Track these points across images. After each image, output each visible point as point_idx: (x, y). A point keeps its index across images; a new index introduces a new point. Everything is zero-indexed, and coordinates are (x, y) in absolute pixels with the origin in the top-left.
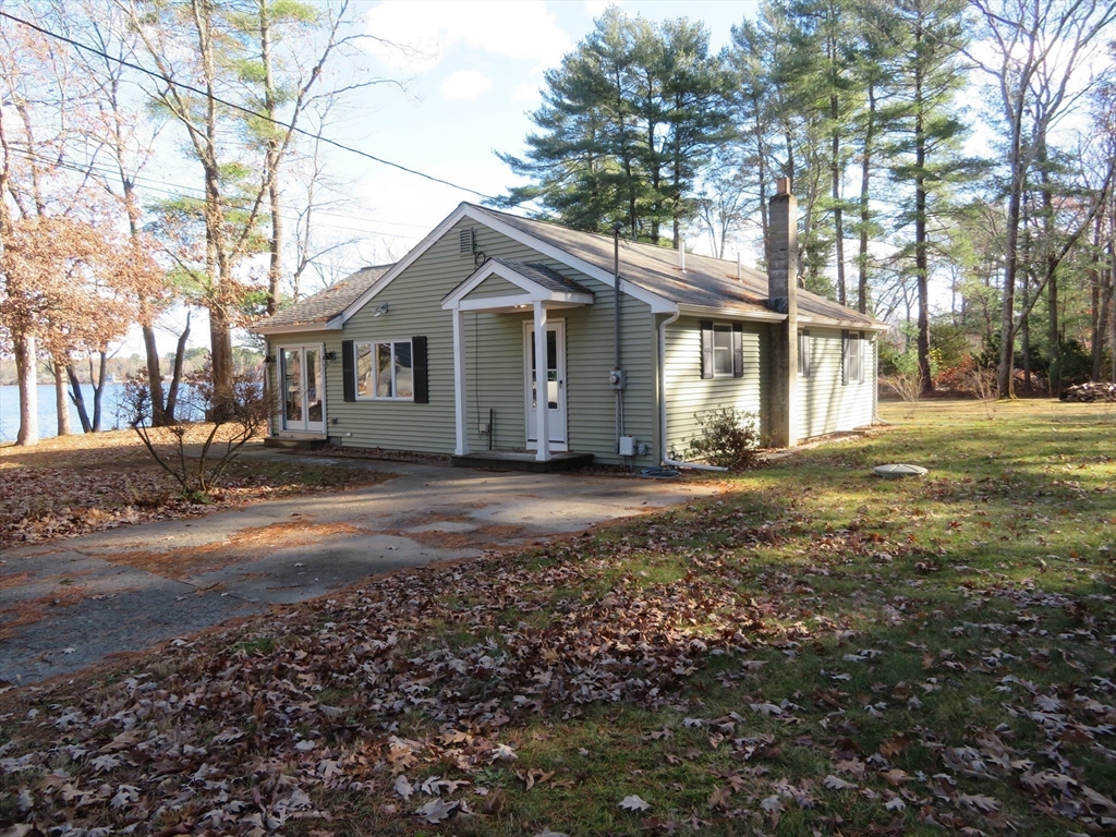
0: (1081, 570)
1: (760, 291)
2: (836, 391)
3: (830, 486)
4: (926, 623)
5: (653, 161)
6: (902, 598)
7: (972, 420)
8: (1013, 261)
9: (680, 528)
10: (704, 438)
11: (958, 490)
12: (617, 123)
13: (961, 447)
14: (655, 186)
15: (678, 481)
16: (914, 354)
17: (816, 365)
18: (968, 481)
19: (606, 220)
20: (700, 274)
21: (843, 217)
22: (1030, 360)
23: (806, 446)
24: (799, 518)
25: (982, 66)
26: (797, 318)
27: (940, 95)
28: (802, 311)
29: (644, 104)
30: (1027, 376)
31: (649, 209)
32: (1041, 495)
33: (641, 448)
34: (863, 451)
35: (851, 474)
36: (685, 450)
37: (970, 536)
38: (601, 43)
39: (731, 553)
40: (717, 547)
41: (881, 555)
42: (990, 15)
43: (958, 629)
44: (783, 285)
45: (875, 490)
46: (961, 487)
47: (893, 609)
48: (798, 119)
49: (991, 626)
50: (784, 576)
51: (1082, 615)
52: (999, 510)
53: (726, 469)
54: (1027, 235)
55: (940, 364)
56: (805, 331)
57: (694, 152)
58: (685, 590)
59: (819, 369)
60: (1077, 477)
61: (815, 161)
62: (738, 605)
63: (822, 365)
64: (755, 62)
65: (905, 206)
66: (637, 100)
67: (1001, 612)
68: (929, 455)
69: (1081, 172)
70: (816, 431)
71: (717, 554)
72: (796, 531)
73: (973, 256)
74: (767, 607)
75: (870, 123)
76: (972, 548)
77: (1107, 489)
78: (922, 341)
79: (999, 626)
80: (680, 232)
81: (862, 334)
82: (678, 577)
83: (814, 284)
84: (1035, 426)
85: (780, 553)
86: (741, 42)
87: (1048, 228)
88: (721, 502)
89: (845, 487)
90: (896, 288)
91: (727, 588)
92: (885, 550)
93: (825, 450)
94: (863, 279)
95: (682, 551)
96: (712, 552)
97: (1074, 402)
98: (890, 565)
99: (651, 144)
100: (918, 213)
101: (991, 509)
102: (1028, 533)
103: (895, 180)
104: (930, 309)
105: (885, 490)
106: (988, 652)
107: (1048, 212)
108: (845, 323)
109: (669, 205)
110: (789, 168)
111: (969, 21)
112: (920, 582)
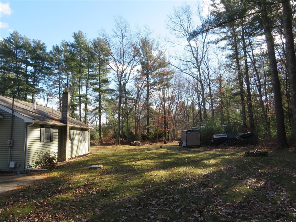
0: (139, 190)
1: (59, 117)
2: (79, 144)
3: (78, 172)
4: (106, 212)
5: (27, 76)
6: (99, 205)
7: (112, 151)
8: (120, 113)
9: (32, 192)
10: (40, 160)
11: (111, 171)
12: (15, 64)
13: (110, 159)
14: (27, 83)
15: (31, 175)
16: (98, 134)
17: (74, 138)
18: (112, 168)
19: (9, 91)
20: (41, 111)
21: (81, 99)
22: (123, 136)
23: (71, 161)
24: (70, 184)
25: (113, 69)
26: (69, 125)
27: (104, 74)
28: (71, 123)
29: (25, 60)
30: (123, 140)
31: (24, 90)
32: (129, 171)
33: (18, 165)
34: (86, 161)
35: (84, 168)
36: (33, 164)
37: (114, 184)
38: (12, 40)
39: (49, 199)
40: (45, 197)
41: (93, 193)
42: (115, 59)
43: (114, 212)
44: (66, 116)
45: (90, 173)
46: (111, 170)
47: (98, 209)
48: (70, 73)
49: (122, 210)
50: (66, 204)
51: (140, 202)
52: (120, 176)
53: (47, 170)
54: (122, 108)
55: (104, 136)
56: (71, 128)
57: (40, 76)
58: (33, 215)
59: (75, 139)
60: (135, 165)
61: (74, 83)
62: (52, 217)
63: (75, 138)
64: (59, 56)
65: (96, 98)
66: (23, 59)
67: (123, 205)
68: (103, 161)
69: (132, 95)
70: (74, 156)
71: (44, 200)
72: (70, 189)
73: (111, 111)
74: (61, 216)
75: (88, 77)
76: (115, 187)
77: (141, 168)
78: (100, 130)
79: (123, 209)
80: (34, 97)
81: (86, 130)
82: (31, 211)
83: (73, 115)
84: (125, 152)
85: (65, 196)
86: (55, 50)
87: (126, 106)
88: (45, 181)
89: (82, 172)
90: (94, 117)
91: (48, 212)
92: (94, 191)
93: (76, 161)
94: (86, 114)
95: (32, 200)
96: (43, 199)
97: (132, 146)
98: (96, 196)
99: (26, 71)
100: (99, 100)
101: (118, 176)
102: (127, 181)
103: (94, 91)
104: (102, 123)
105: (93, 173)
106: (122, 218)
107: (126, 103)
108: (82, 127)
109: (31, 89)
110: (67, 84)
111: (110, 59)
112: (104, 199)
